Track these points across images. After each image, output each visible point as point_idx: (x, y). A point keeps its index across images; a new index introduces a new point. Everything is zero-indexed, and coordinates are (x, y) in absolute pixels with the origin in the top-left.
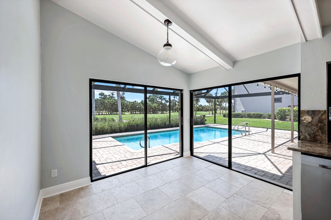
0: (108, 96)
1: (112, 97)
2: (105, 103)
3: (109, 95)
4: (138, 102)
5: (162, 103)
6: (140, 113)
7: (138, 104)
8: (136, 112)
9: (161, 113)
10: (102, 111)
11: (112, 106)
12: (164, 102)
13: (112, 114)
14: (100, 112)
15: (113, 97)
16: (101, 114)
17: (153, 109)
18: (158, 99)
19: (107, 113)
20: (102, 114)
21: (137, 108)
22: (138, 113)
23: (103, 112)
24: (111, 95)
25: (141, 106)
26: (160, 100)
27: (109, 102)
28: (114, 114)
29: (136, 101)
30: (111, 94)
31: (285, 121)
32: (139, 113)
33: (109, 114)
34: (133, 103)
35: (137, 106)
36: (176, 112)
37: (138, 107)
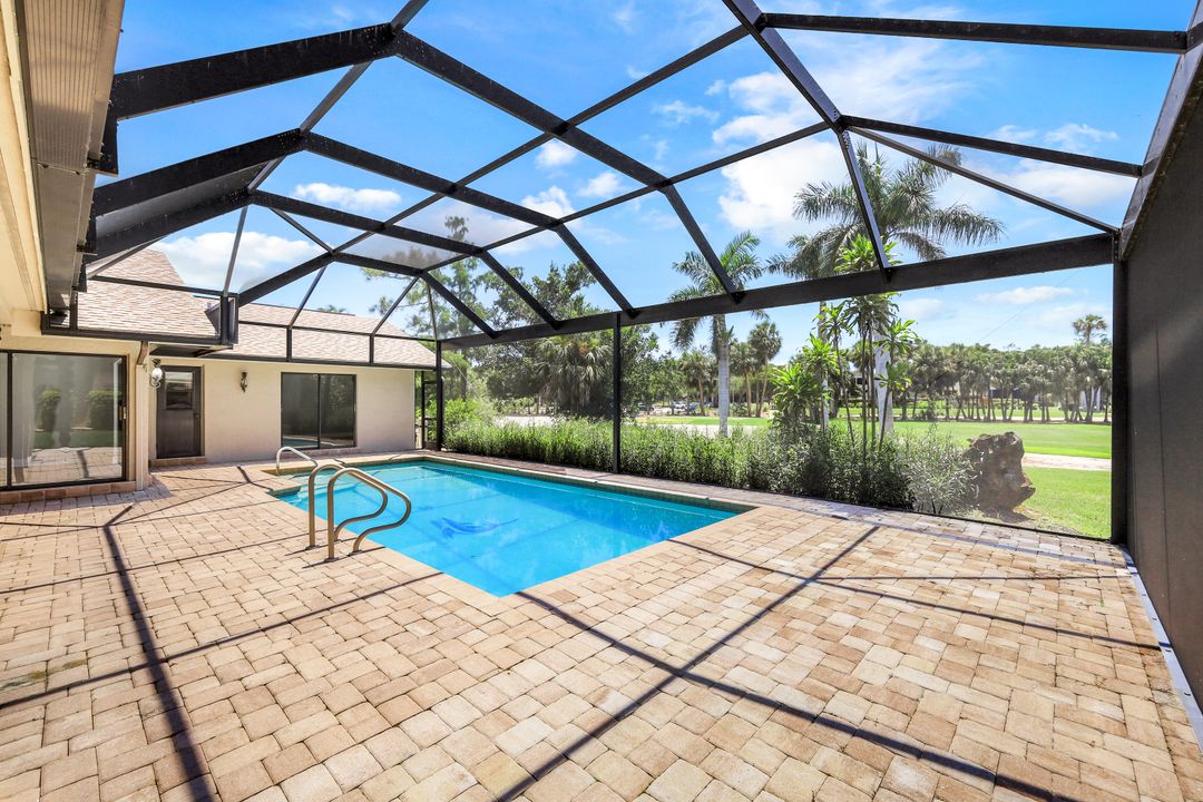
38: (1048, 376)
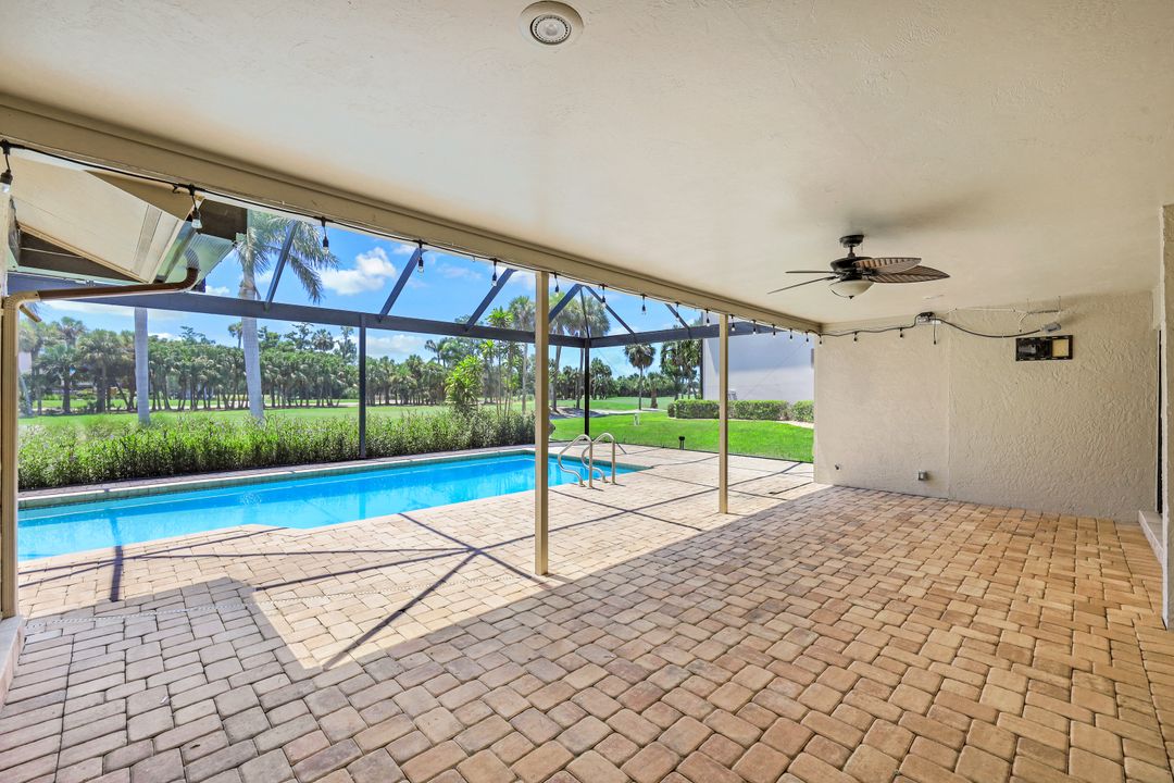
0: (283, 339)
4: (396, 363)
7: (394, 370)
11: (286, 375)
25: (405, 378)
27: (271, 359)
29: (386, 358)
30: (297, 330)
35: (391, 375)
37: (395, 381)
38: (218, 370)
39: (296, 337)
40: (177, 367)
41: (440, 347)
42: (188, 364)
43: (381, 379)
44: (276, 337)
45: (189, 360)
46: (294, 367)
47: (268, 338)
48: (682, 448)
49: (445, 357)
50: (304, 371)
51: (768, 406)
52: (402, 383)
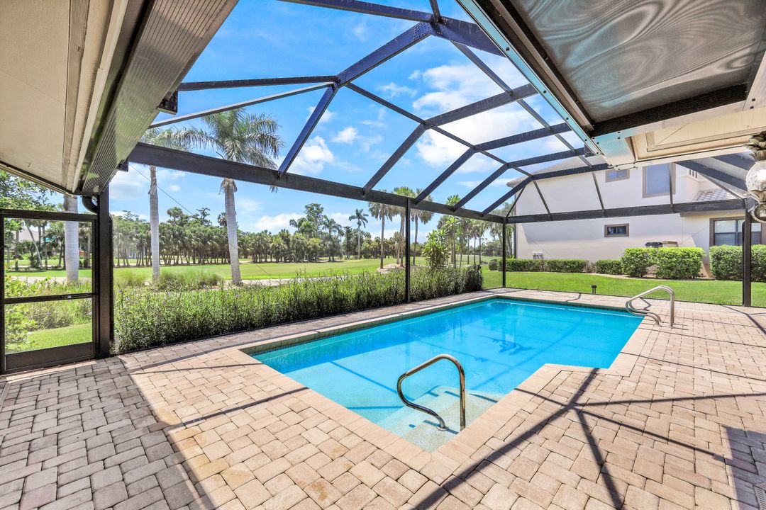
0: (191, 219)
1: (203, 221)
2: (185, 235)
3: (195, 217)
4: (272, 235)
5: (330, 238)
6: (277, 262)
7: (272, 239)
8: (266, 259)
9: (330, 261)
10: (176, 257)
11: (205, 242)
12: (335, 234)
13: (204, 264)
14: (170, 259)
15: (206, 221)
16: (172, 262)
17: (309, 250)
18: (321, 227)
19: (191, 262)
20: (176, 264)
21: (269, 248)
22: (272, 262)
23: (178, 260)
24: (201, 215)
25: (279, 245)
26: (327, 231)
27: (194, 232)
28: (208, 263)
29: (266, 231)
30: (199, 213)
31: (642, 277)
32: (274, 260)
33: (194, 263)
34: (260, 235)
35: (271, 242)
36: (361, 257)
37: (274, 246)
39: (199, 217)
40: (137, 237)
41: (300, 224)
42: (144, 235)
43: (265, 245)
44: (187, 217)
45: (145, 232)
46: (209, 237)
47: (182, 219)
48: (594, 293)
49: (303, 231)
50: (217, 241)
51: (574, 263)
52: (278, 248)
